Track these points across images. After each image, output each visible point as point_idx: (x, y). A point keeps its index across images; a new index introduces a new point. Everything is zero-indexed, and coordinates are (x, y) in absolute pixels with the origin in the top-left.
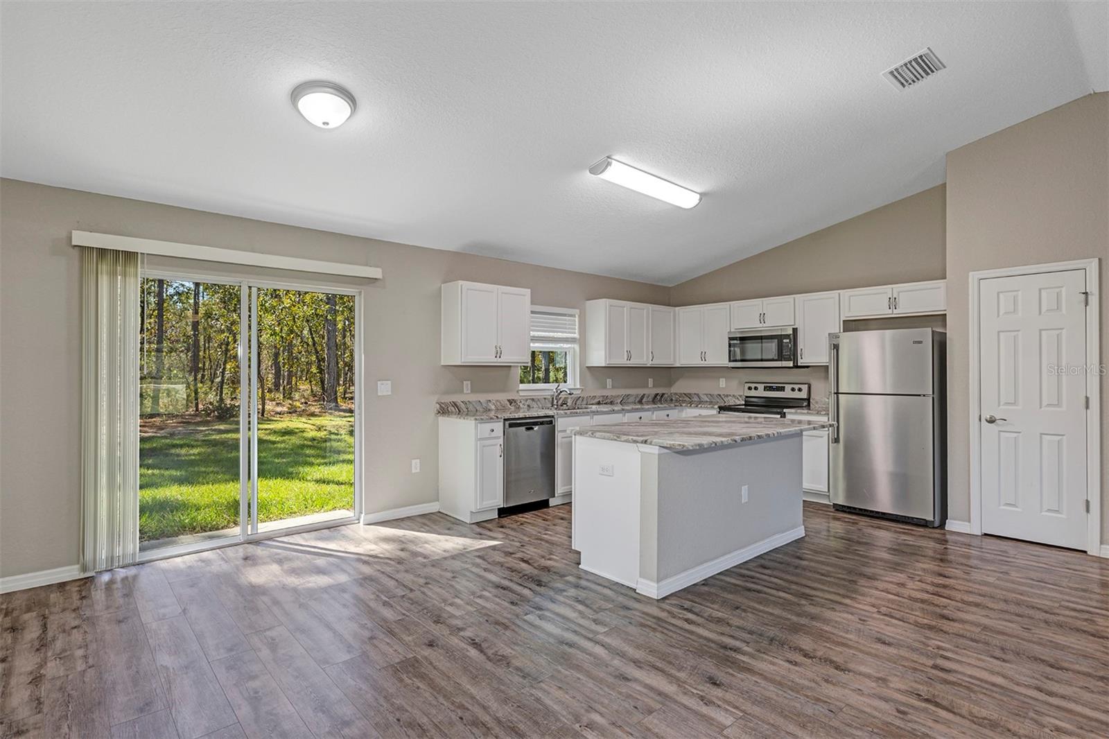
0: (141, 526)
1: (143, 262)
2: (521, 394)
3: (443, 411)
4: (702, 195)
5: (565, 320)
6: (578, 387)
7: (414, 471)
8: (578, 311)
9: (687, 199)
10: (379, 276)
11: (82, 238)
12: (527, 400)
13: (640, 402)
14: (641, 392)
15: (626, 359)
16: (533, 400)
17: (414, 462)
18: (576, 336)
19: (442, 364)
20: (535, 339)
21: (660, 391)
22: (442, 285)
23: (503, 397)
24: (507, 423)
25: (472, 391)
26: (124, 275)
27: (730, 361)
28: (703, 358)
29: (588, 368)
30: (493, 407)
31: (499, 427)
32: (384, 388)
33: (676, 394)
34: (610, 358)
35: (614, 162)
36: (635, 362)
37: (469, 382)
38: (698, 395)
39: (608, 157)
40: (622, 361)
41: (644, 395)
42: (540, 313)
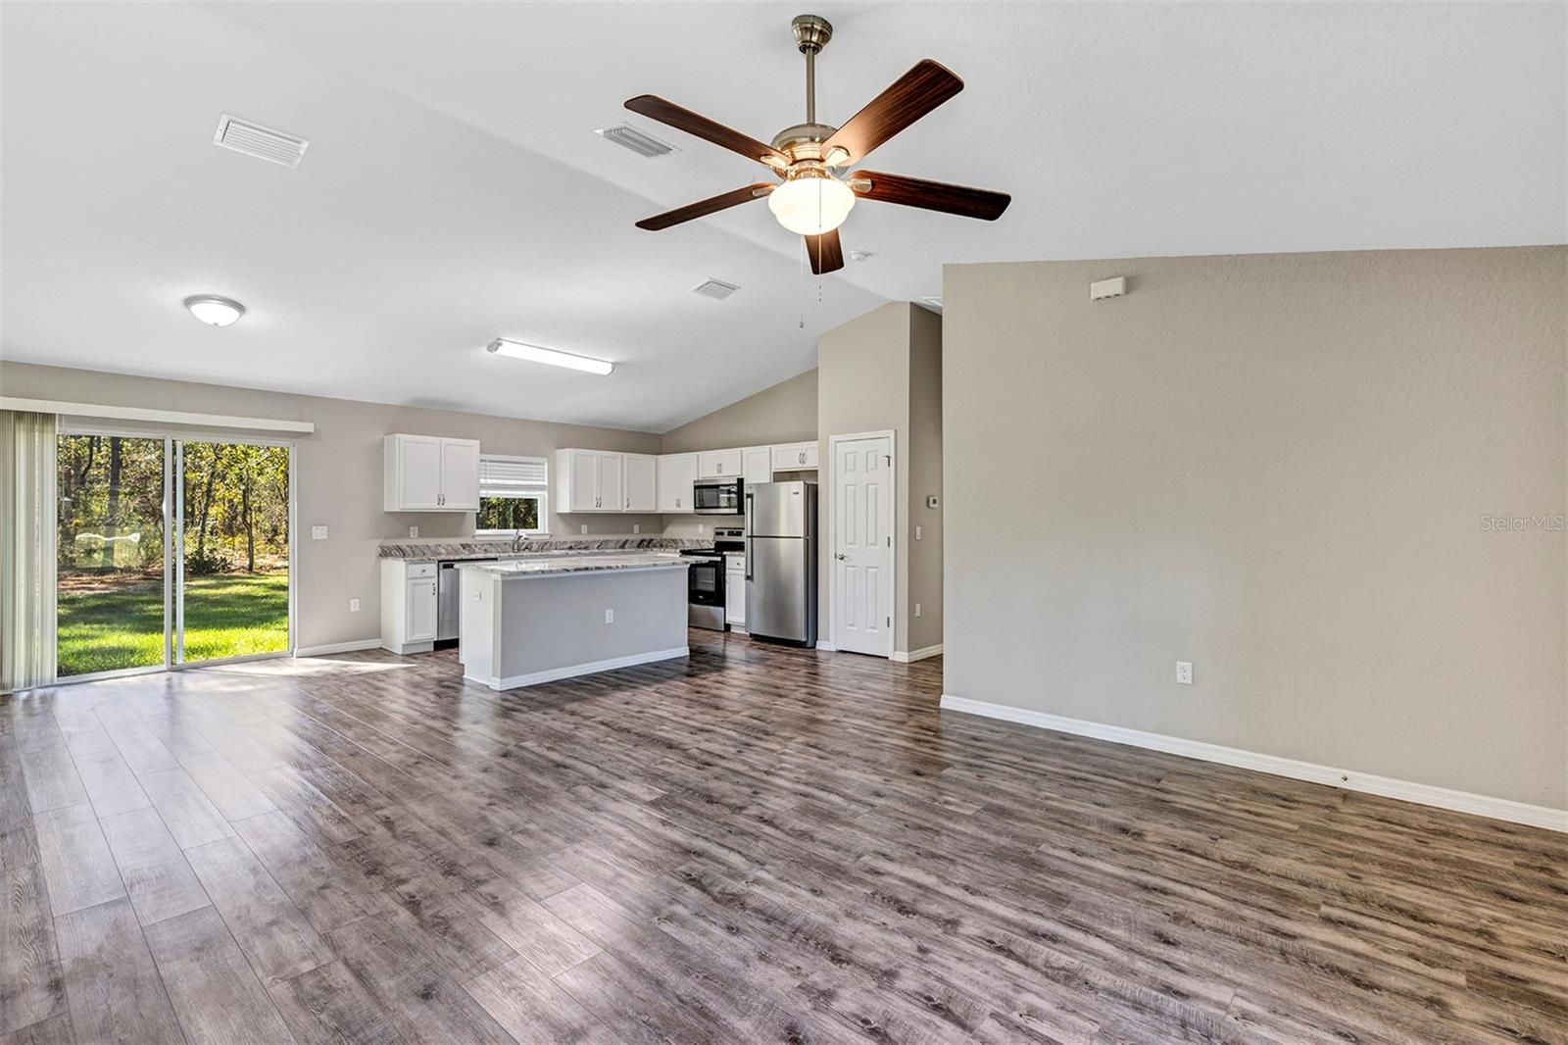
0: (58, 663)
1: (60, 421)
2: (475, 538)
3: (385, 553)
4: (615, 365)
6: (547, 532)
7: (352, 609)
8: (546, 459)
9: (600, 367)
10: (312, 431)
12: (483, 545)
13: (623, 547)
14: (623, 537)
15: (595, 504)
16: (491, 544)
17: (352, 601)
18: (546, 483)
19: (386, 510)
20: (482, 487)
21: (647, 537)
22: (386, 437)
23: (456, 542)
24: (441, 564)
25: (420, 536)
26: (42, 432)
27: (696, 508)
28: (678, 505)
29: (559, 514)
30: (443, 551)
31: (432, 568)
32: (319, 533)
33: (665, 540)
34: (575, 503)
35: (504, 343)
36: (606, 508)
37: (416, 528)
38: (681, 540)
39: (498, 339)
40: (590, 507)
41: (627, 541)
42: (490, 461)
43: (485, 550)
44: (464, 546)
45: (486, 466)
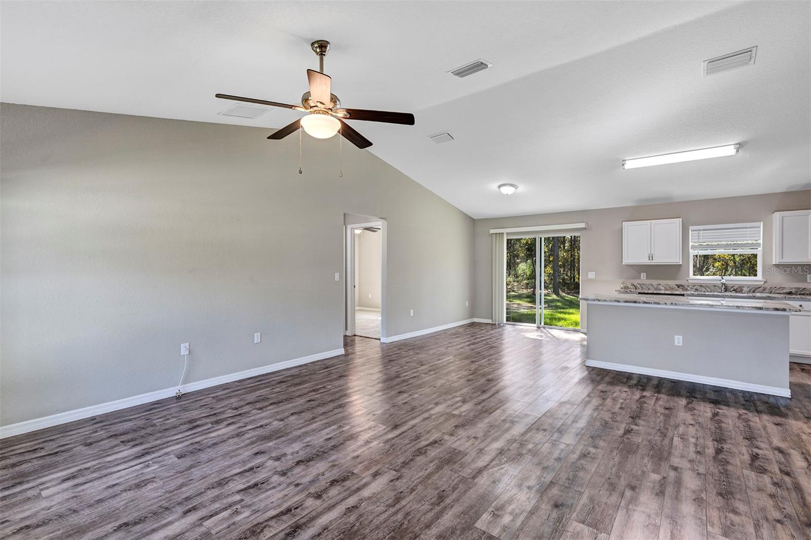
2: (690, 281)
5: (747, 231)
6: (765, 278)
8: (762, 223)
10: (585, 226)
11: (492, 231)
12: (694, 286)
16: (701, 286)
18: (762, 242)
19: (624, 263)
22: (623, 223)
23: (673, 283)
25: (647, 279)
30: (663, 288)
37: (645, 274)
42: (703, 230)
43: (696, 289)
44: (679, 286)
45: (699, 233)
